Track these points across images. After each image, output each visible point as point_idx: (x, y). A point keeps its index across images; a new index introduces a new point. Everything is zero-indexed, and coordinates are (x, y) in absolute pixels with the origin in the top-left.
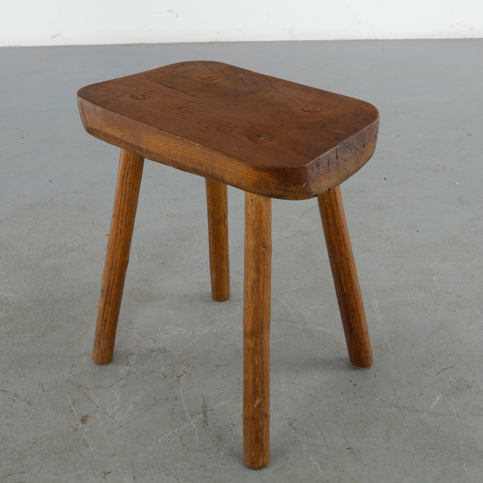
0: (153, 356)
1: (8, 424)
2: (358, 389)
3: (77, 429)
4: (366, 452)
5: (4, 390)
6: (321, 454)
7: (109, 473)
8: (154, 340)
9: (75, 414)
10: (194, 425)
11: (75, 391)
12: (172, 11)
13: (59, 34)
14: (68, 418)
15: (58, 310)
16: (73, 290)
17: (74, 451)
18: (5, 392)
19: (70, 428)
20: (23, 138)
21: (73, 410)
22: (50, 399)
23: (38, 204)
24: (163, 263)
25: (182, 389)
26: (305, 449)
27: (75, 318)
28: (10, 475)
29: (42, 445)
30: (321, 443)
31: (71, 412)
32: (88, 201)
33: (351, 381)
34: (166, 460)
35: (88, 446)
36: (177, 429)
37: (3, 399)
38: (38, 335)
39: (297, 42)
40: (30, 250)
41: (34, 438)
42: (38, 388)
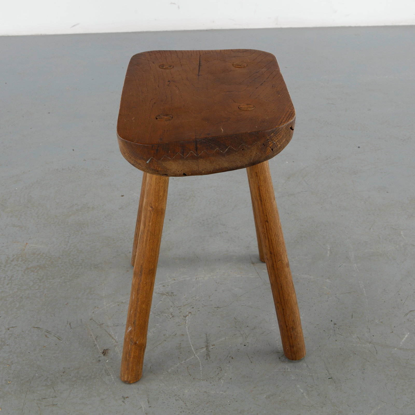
0: (163, 299)
1: (41, 356)
2: (338, 328)
3: (99, 361)
4: (345, 381)
5: (37, 327)
6: (306, 383)
7: (127, 397)
8: (163, 285)
9: (97, 348)
10: (198, 358)
11: (97, 328)
12: (174, 4)
13: (78, 24)
14: (92, 351)
15: (81, 260)
16: (94, 242)
17: (98, 379)
18: (39, 329)
19: (94, 360)
20: (49, 113)
21: (96, 345)
22: (77, 335)
23: (63, 170)
24: (170, 220)
25: (188, 327)
26: (293, 378)
27: (96, 266)
28: (44, 399)
29: (70, 374)
30: (306, 373)
31: (95, 346)
32: (105, 167)
33: (331, 321)
34: (175, 387)
35: (109, 374)
36: (184, 361)
37: (37, 334)
38: (65, 281)
39: (281, 29)
40: (57, 209)
41: (64, 368)
42: (66, 326)
